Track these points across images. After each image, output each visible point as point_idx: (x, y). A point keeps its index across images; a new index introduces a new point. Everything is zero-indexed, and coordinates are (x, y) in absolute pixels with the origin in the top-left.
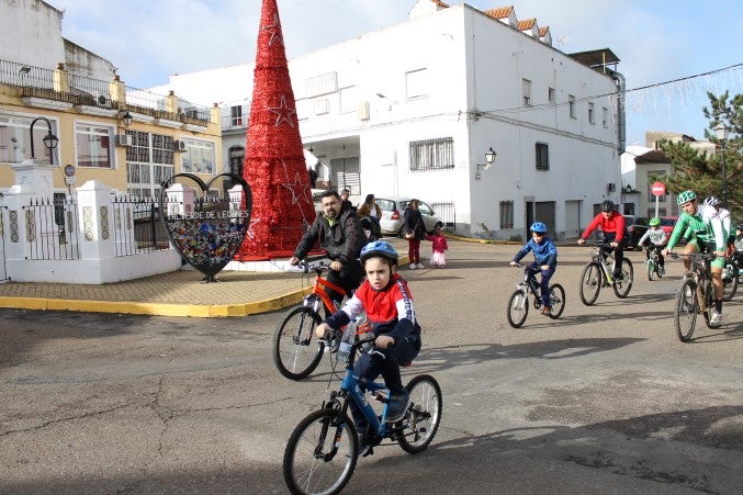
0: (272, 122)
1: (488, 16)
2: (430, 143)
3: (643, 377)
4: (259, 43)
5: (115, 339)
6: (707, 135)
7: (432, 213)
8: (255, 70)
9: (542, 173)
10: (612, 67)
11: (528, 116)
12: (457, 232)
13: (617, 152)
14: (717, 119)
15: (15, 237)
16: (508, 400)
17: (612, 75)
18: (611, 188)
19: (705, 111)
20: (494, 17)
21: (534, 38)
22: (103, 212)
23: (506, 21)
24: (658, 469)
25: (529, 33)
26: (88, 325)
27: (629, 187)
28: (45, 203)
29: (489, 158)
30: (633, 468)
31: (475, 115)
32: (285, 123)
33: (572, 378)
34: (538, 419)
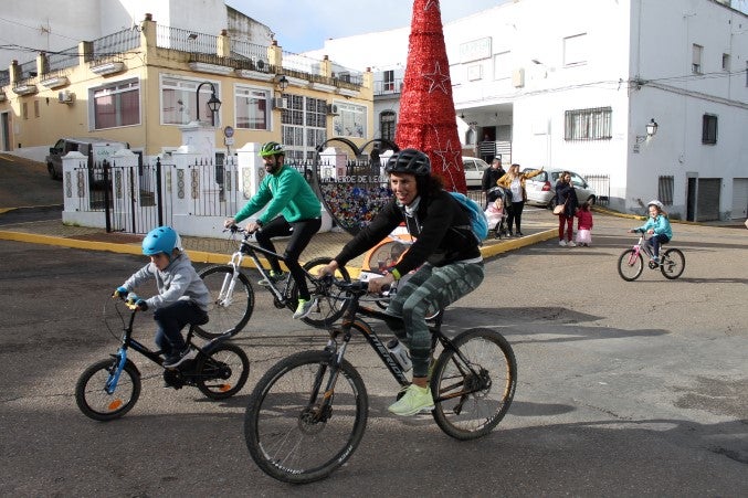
0: (426, 88)
2: (586, 112)
4: (415, 8)
7: (585, 186)
8: (410, 36)
9: (708, 148)
11: (696, 85)
12: (611, 206)
15: (181, 195)
16: (657, 384)
28: (204, 163)
29: (650, 130)
31: (637, 84)
32: (438, 89)
33: (728, 368)
34: (687, 407)
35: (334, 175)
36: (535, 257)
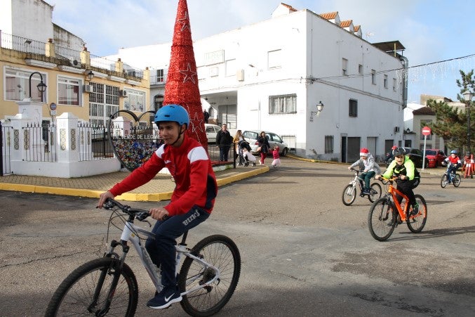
0: (181, 80)
1: (322, 18)
2: (282, 97)
3: (407, 248)
4: (175, 29)
5: (76, 212)
6: (459, 98)
7: (282, 142)
8: (172, 47)
9: (352, 119)
10: (400, 53)
11: (344, 82)
12: (298, 154)
13: (401, 107)
14: (465, 87)
15: (17, 147)
16: (320, 258)
17: (400, 58)
18: (397, 130)
19: (458, 82)
20: (325, 18)
21: (350, 33)
22: (73, 132)
23: (333, 21)
24: (411, 304)
25: (348, 29)
26: (59, 203)
27: (408, 129)
28: (37, 126)
29: (319, 108)
30: (396, 302)
31: (311, 80)
32: (189, 80)
33: (363, 247)
34: (339, 271)
35: (122, 134)
36: (250, 185)
